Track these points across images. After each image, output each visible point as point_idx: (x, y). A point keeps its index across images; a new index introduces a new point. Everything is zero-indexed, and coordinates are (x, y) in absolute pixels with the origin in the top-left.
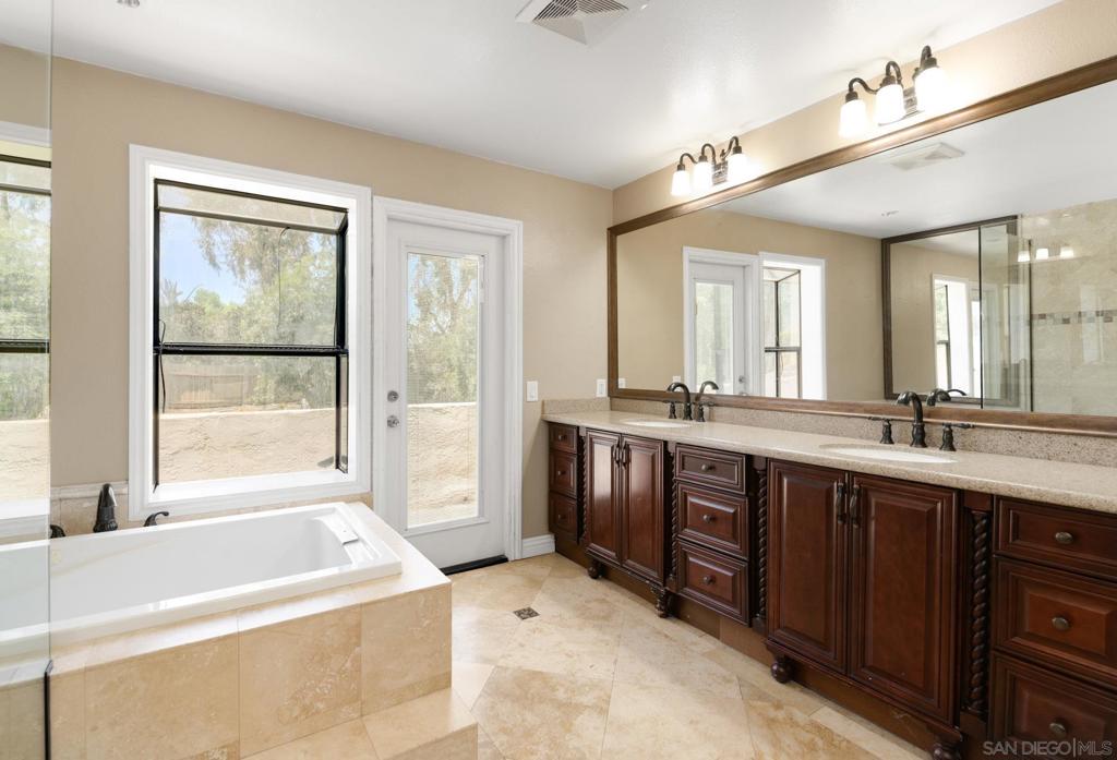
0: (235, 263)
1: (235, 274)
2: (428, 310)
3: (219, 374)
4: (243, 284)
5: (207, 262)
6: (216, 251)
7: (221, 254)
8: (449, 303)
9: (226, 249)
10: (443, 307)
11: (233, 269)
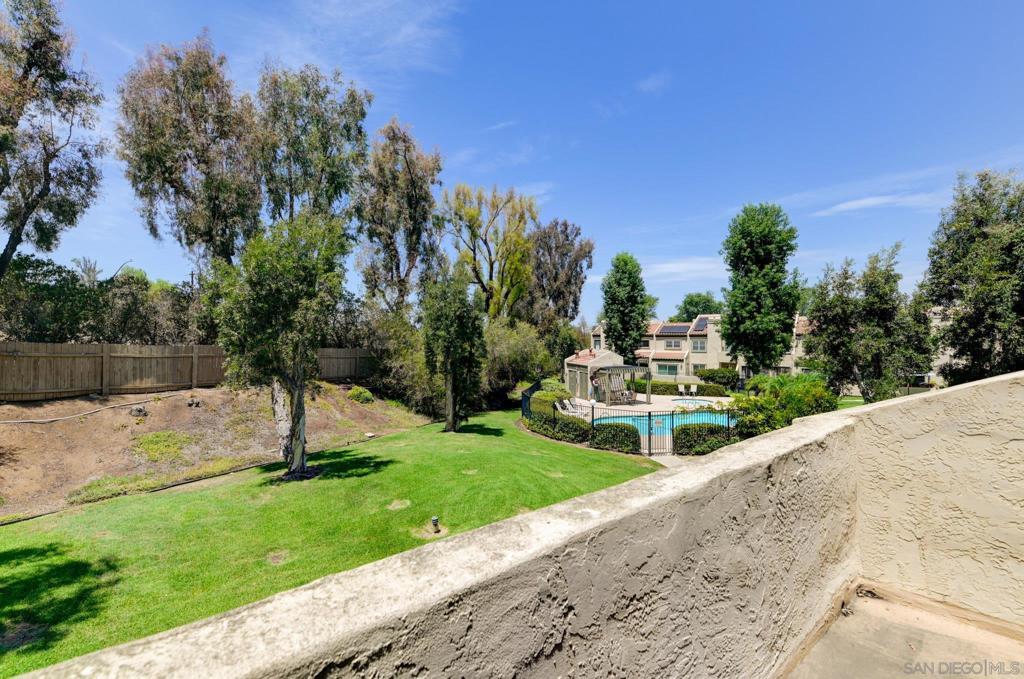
0: (183, 233)
1: (182, 245)
2: (376, 286)
3: (167, 355)
4: (191, 256)
5: (148, 231)
6: (158, 221)
7: (164, 223)
8: (395, 279)
9: (172, 219)
10: (390, 284)
11: (180, 240)
